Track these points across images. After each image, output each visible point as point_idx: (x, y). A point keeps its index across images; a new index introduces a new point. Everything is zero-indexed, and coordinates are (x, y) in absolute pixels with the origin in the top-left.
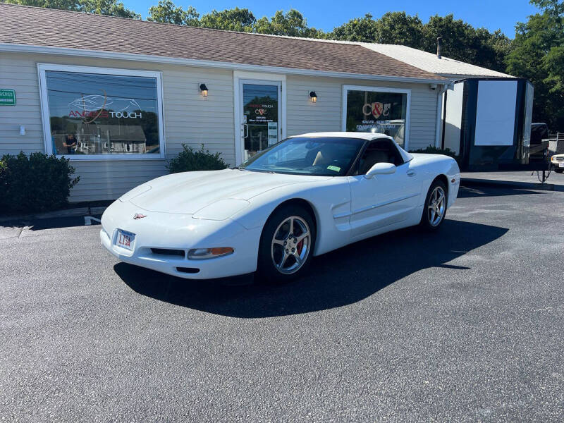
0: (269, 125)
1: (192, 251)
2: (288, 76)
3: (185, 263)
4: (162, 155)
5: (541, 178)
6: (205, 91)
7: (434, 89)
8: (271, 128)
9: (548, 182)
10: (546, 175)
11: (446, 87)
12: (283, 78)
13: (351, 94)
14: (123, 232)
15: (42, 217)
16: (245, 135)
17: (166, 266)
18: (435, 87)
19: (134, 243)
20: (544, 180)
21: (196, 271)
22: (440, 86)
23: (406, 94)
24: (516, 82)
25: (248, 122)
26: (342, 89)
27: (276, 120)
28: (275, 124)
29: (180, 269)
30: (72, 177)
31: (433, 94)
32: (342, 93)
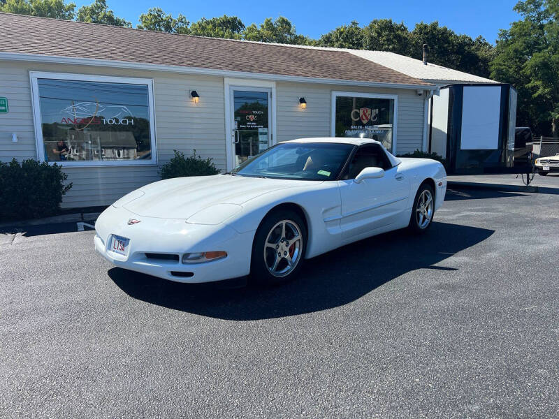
0: (260, 130)
1: (186, 256)
2: (278, 83)
3: (179, 267)
4: (153, 161)
5: (526, 180)
6: (196, 98)
7: (420, 95)
8: (261, 134)
9: (532, 184)
10: (531, 177)
11: (432, 92)
12: (273, 85)
13: (339, 100)
14: (117, 237)
15: (35, 223)
16: (236, 141)
17: (161, 270)
18: (422, 92)
19: (128, 249)
20: (528, 183)
21: (190, 274)
22: (427, 92)
23: (393, 100)
24: (500, 87)
25: (239, 128)
26: (331, 95)
27: (266, 126)
28: (265, 130)
29: (174, 274)
30: (65, 183)
31: (419, 100)
32: (330, 100)
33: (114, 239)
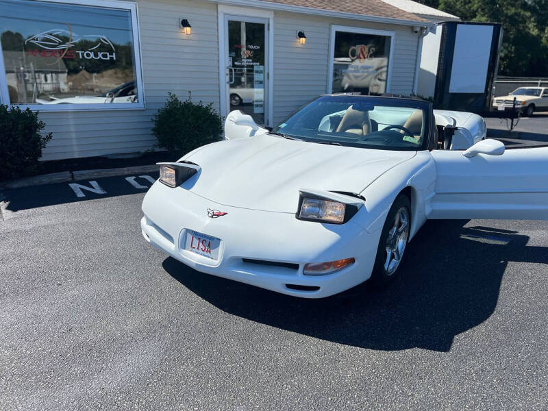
0: (255, 68)
2: (277, 13)
5: (510, 128)
6: (188, 28)
7: (416, 32)
8: (257, 72)
9: (516, 129)
10: (515, 123)
11: (429, 29)
12: (270, 15)
13: (339, 35)
16: (231, 80)
18: (418, 29)
19: (221, 250)
20: (512, 128)
21: (316, 288)
22: (422, 29)
23: (390, 37)
24: (492, 27)
25: (234, 66)
26: (330, 29)
27: (262, 63)
28: (261, 68)
29: (290, 286)
30: (43, 133)
31: (414, 38)
32: (329, 35)
33: (190, 236)
